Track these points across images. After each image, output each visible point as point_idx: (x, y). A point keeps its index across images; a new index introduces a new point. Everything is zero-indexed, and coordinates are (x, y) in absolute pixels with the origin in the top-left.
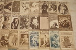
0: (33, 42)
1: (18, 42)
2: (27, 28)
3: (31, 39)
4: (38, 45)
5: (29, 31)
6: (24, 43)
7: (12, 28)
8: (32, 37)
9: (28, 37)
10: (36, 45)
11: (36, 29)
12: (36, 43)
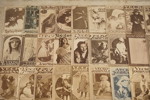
0: (121, 89)
1: (91, 89)
2: (105, 62)
3: (115, 83)
4: (130, 96)
5: (111, 67)
6: (101, 91)
7: (75, 62)
8: (116, 79)
9: (109, 80)
10: (126, 95)
11: (124, 63)
12: (125, 91)
